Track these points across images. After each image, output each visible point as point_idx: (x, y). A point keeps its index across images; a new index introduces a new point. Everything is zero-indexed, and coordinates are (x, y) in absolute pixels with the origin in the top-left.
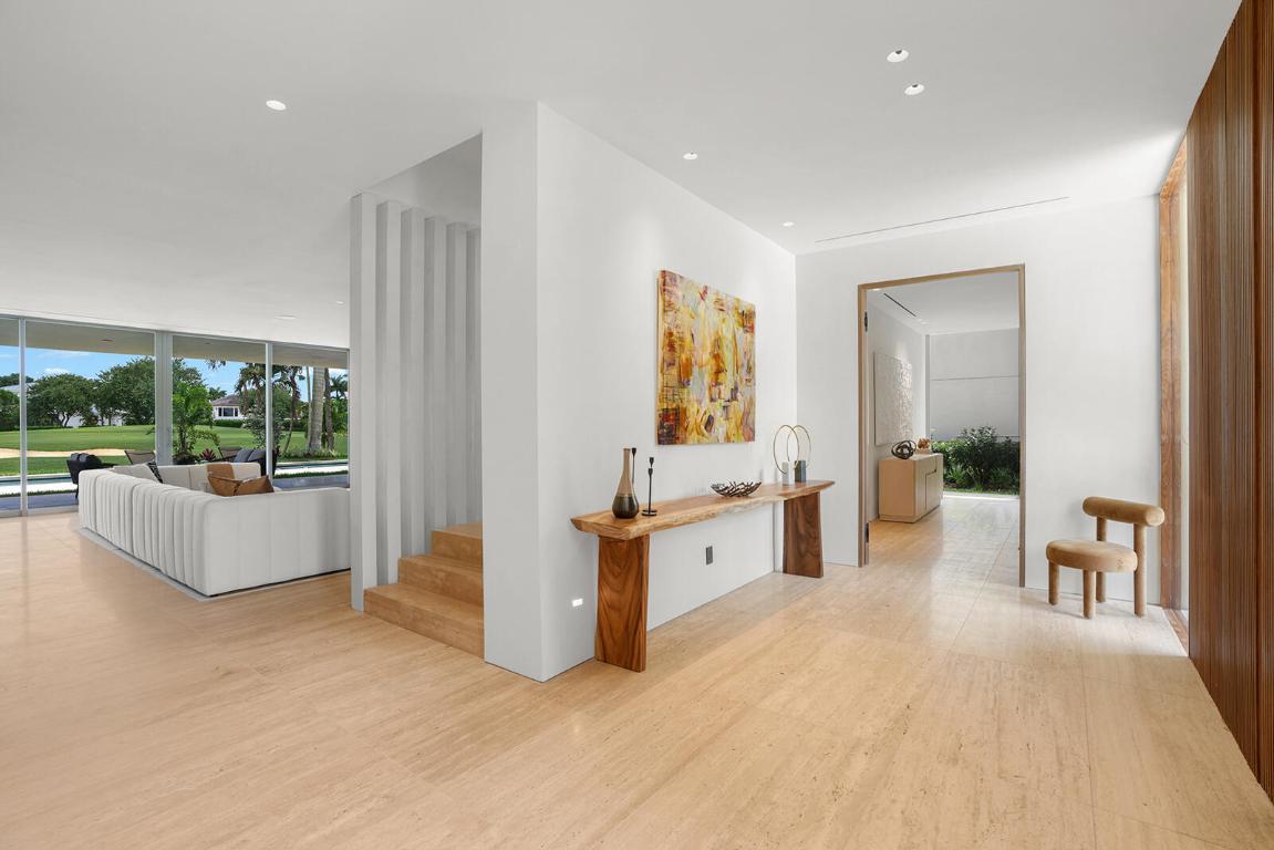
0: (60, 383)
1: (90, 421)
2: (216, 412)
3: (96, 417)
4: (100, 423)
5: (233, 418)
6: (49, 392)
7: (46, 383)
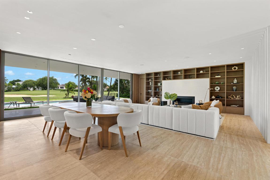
0: (29, 81)
1: (34, 89)
2: (59, 88)
3: (36, 88)
4: (36, 90)
5: (63, 89)
6: (27, 83)
7: (26, 81)
